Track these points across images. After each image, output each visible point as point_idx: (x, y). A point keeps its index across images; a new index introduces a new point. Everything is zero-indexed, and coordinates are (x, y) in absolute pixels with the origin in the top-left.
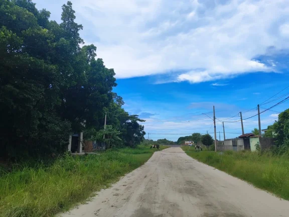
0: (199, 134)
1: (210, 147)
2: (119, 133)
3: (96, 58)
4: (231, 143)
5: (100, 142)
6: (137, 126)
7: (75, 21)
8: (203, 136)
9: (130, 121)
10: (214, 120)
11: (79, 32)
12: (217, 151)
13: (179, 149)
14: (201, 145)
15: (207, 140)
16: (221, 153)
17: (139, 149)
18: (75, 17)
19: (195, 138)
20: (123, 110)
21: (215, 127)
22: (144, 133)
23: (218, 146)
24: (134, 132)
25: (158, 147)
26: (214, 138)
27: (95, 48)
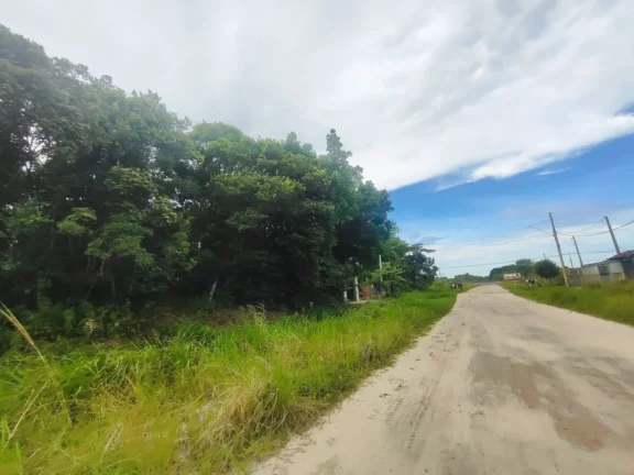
0: (529, 261)
1: (554, 281)
2: (400, 271)
3: (364, 181)
4: (596, 270)
5: (378, 286)
6: (421, 259)
7: (342, 149)
8: (538, 263)
9: (411, 253)
10: (555, 235)
11: (347, 160)
12: (570, 285)
13: (495, 288)
14: (537, 279)
15: (547, 270)
16: (579, 288)
17: (433, 291)
18: (341, 145)
19: (523, 267)
20: (398, 239)
21: (558, 246)
22: (436, 269)
23: (570, 277)
24: (420, 268)
25: (460, 286)
26: (559, 265)
27: (361, 170)
